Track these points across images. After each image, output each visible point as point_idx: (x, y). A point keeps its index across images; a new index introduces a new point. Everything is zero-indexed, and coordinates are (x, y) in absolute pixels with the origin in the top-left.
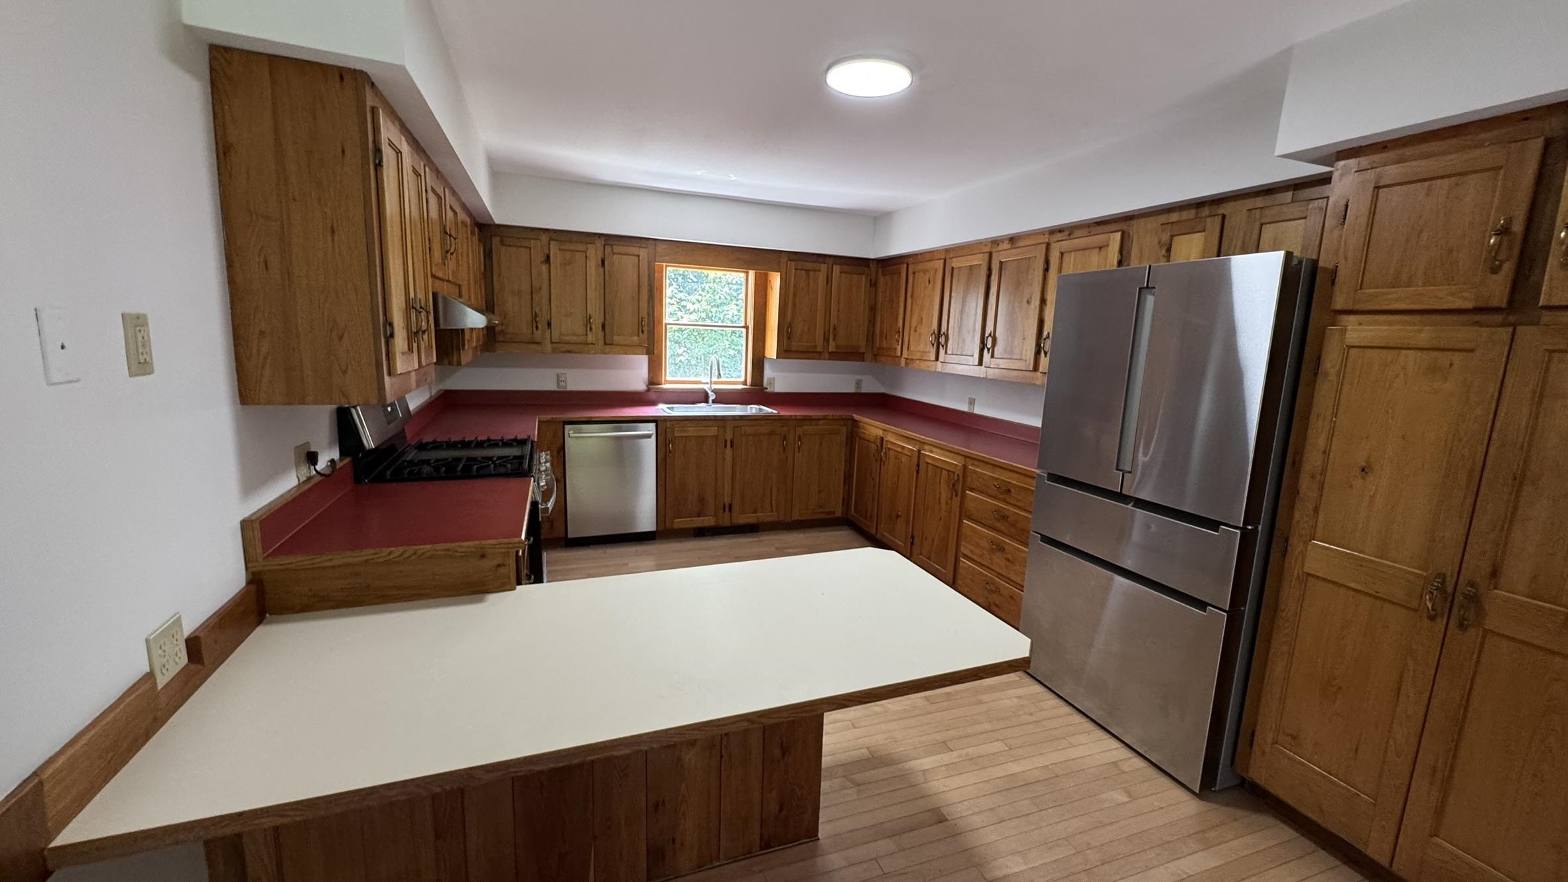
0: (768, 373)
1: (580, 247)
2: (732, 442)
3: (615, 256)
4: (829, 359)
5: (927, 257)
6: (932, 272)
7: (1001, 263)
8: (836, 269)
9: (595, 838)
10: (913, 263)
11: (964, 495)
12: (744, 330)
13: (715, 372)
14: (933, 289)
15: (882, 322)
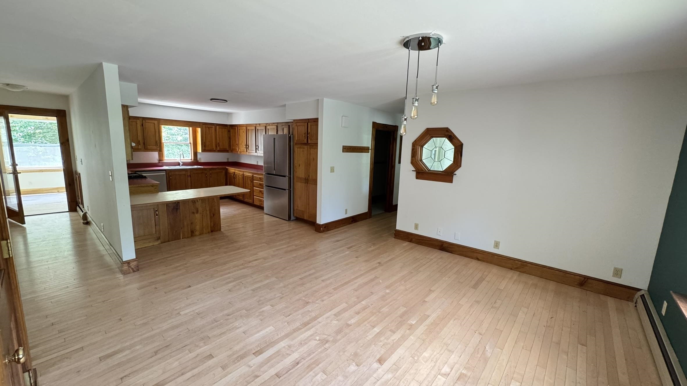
0: (199, 156)
1: (135, 120)
2: (190, 176)
3: (147, 123)
4: (218, 152)
5: (242, 126)
6: (244, 130)
7: (258, 129)
8: (217, 127)
9: (182, 228)
10: (239, 127)
11: (253, 182)
12: (190, 144)
13: (182, 156)
14: (244, 133)
15: (232, 142)
